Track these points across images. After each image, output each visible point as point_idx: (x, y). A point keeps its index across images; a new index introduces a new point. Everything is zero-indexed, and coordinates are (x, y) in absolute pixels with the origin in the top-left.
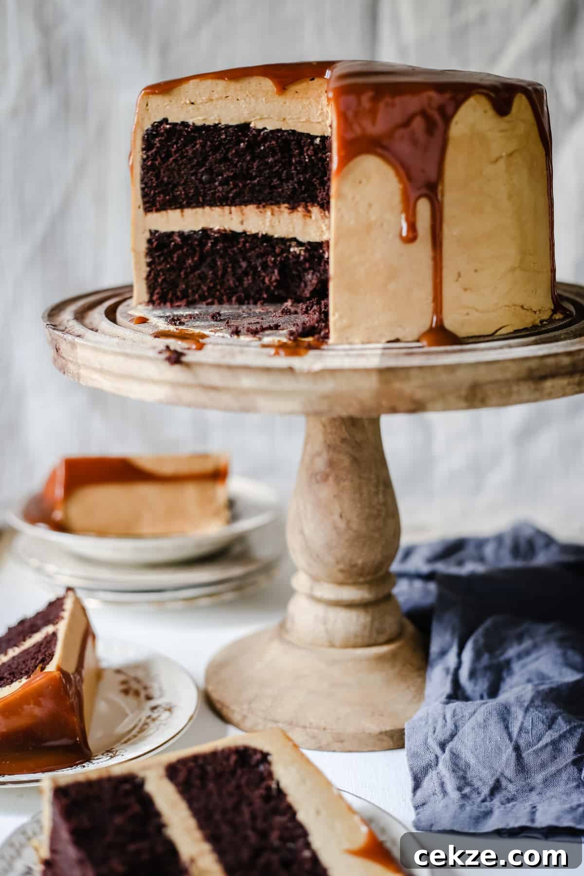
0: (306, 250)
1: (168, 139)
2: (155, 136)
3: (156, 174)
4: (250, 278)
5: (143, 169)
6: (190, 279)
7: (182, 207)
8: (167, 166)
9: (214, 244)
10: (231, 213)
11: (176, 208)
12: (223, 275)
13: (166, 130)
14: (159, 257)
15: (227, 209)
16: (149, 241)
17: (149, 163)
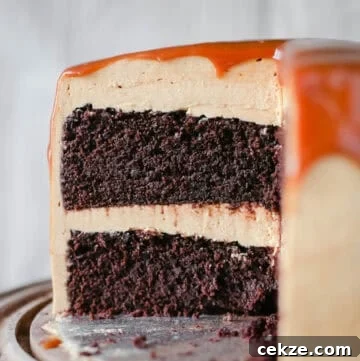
0: (249, 256)
1: (91, 128)
2: (76, 124)
3: (78, 167)
4: (184, 286)
5: (64, 162)
6: (116, 286)
7: (106, 205)
8: (91, 158)
9: (143, 248)
10: (163, 213)
11: (100, 206)
12: (153, 283)
13: (89, 118)
14: (81, 260)
15: (158, 207)
16: (71, 243)
17: (70, 156)
